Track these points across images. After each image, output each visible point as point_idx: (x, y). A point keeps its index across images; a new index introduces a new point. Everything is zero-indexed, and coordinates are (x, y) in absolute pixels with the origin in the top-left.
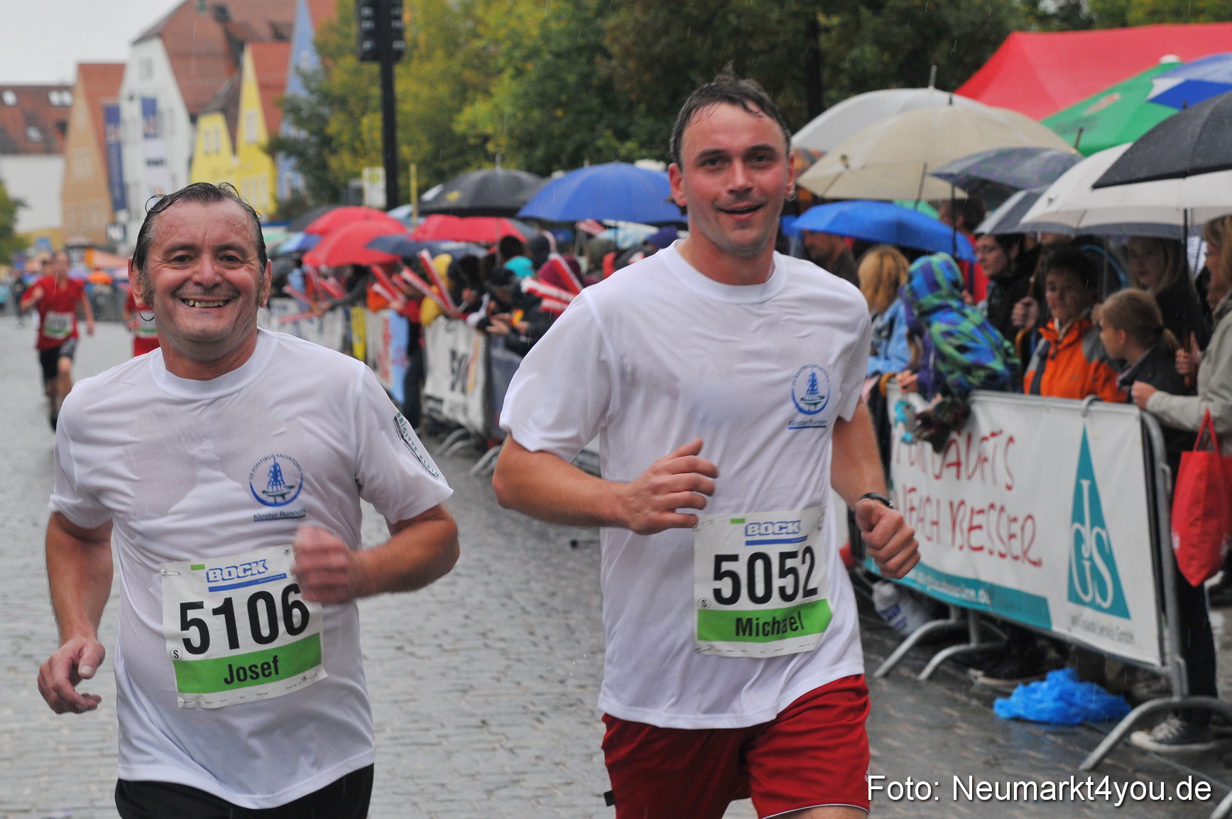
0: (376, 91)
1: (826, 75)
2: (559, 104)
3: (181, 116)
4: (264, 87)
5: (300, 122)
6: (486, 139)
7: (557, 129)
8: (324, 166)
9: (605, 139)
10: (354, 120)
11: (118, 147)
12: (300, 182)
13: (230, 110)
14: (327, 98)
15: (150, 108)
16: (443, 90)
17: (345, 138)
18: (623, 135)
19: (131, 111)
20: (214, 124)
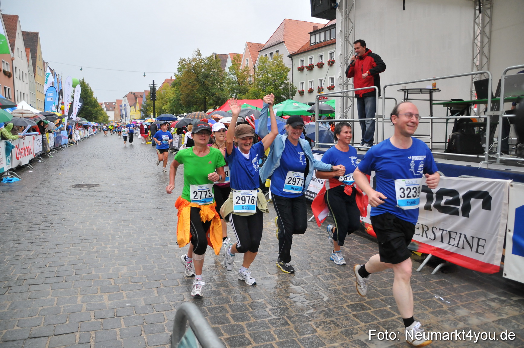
0: (153, 104)
1: (207, 104)
2: (175, 106)
3: (129, 106)
4: (139, 103)
5: (144, 107)
6: (166, 110)
7: (174, 109)
8: (146, 113)
9: (180, 110)
10: (150, 107)
11: (122, 110)
12: (143, 115)
13: (135, 105)
14: (147, 105)
15: (125, 105)
16: (161, 104)
17: (149, 109)
18: (182, 110)
19: (123, 106)
20: (133, 107)
